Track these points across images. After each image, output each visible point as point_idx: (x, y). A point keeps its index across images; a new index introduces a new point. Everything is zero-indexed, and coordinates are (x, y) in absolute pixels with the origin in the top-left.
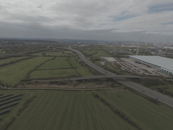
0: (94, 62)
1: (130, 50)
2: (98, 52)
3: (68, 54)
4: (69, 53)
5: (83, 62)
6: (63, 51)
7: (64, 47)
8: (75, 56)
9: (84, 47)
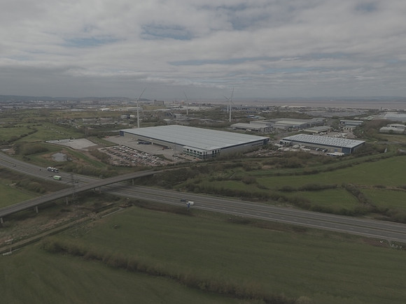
2: (38, 128)
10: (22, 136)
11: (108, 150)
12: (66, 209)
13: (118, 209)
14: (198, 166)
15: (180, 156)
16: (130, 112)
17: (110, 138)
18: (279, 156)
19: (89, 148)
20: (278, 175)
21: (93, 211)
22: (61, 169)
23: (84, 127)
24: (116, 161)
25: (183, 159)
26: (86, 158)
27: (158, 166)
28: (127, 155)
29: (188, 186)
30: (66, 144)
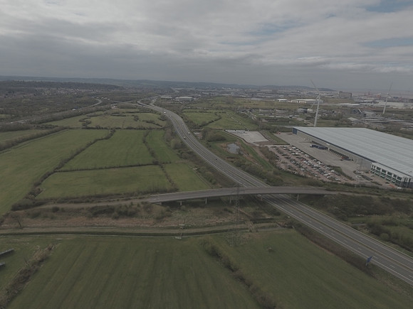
2: (223, 115)
4: (149, 120)
5: (183, 146)
6: (135, 114)
7: (139, 102)
8: (164, 129)
9: (188, 101)
10: (210, 122)
11: (277, 149)
12: (228, 208)
13: (276, 227)
14: (392, 198)
15: (365, 174)
16: (308, 105)
17: (282, 134)
19: (260, 143)
21: (251, 220)
22: (232, 162)
23: (260, 119)
24: (283, 163)
25: (368, 179)
26: (255, 154)
27: (331, 183)
28: (297, 159)
29: (371, 226)
30: (240, 136)
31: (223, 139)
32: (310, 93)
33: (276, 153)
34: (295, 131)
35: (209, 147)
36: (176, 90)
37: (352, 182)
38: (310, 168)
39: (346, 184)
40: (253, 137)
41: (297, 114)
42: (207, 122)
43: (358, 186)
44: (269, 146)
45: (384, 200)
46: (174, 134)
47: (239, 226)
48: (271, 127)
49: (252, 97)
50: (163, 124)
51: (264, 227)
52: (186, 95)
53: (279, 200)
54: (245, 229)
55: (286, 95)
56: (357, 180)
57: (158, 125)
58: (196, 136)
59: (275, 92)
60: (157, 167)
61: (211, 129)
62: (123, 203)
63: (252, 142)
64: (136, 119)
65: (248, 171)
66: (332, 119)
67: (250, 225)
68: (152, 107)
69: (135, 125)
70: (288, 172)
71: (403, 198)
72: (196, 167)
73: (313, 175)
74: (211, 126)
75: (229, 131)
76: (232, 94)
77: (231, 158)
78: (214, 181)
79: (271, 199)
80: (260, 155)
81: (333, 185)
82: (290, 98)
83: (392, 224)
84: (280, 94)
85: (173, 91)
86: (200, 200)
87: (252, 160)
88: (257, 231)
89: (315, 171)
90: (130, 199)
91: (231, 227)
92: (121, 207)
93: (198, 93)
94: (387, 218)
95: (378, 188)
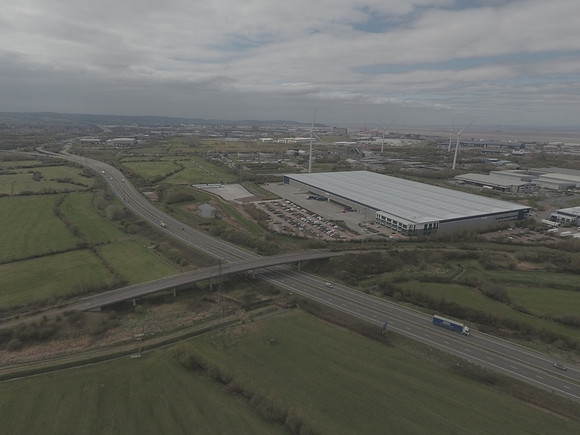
0: (172, 211)
1: (290, 152)
2: (186, 164)
3: (60, 181)
4: (63, 177)
5: (128, 214)
6: (34, 170)
7: (39, 149)
8: (91, 190)
9: (128, 145)
10: (167, 176)
11: (267, 206)
12: (209, 297)
13: (276, 309)
14: (400, 250)
15: (371, 226)
16: (299, 145)
17: (271, 185)
18: (551, 247)
19: (243, 200)
20: (552, 286)
21: (243, 307)
22: (207, 230)
23: (239, 166)
24: (276, 224)
25: (374, 231)
26: (238, 216)
27: (336, 242)
28: (293, 217)
29: (382, 286)
30: (215, 191)
31: (190, 199)
32: (300, 130)
33: (267, 212)
34: (287, 180)
35: (170, 211)
36: (106, 128)
37: (358, 238)
38: (309, 227)
39: (352, 241)
40: (233, 192)
41: (287, 157)
42: (164, 175)
43: (365, 241)
44: (256, 203)
45: (393, 254)
46: (110, 198)
47: (226, 319)
48: (256, 176)
49: (226, 136)
50: (90, 182)
51: (261, 314)
52: (125, 136)
53: (277, 274)
54: (235, 321)
55: (271, 133)
56: (364, 234)
57: (80, 184)
58: (147, 198)
59: (256, 128)
60: (86, 253)
61: (171, 185)
62: (28, 321)
63: (232, 199)
64: (38, 178)
65: (231, 241)
66: (329, 162)
67: (242, 314)
68: (64, 155)
69: (36, 187)
70: (284, 235)
71: (410, 248)
72: (152, 244)
73: (314, 234)
74: (170, 180)
75: (199, 186)
76: (197, 133)
77: (204, 225)
78: (183, 260)
79: (266, 274)
80: (246, 216)
81: (339, 244)
82: (277, 137)
83: (403, 280)
84: (262, 132)
85: (101, 131)
86: (165, 293)
87: (235, 224)
88: (253, 321)
89: (316, 230)
90: (40, 312)
91: (216, 322)
92: (24, 328)
93: (144, 132)
94: (397, 274)
95: (386, 241)
